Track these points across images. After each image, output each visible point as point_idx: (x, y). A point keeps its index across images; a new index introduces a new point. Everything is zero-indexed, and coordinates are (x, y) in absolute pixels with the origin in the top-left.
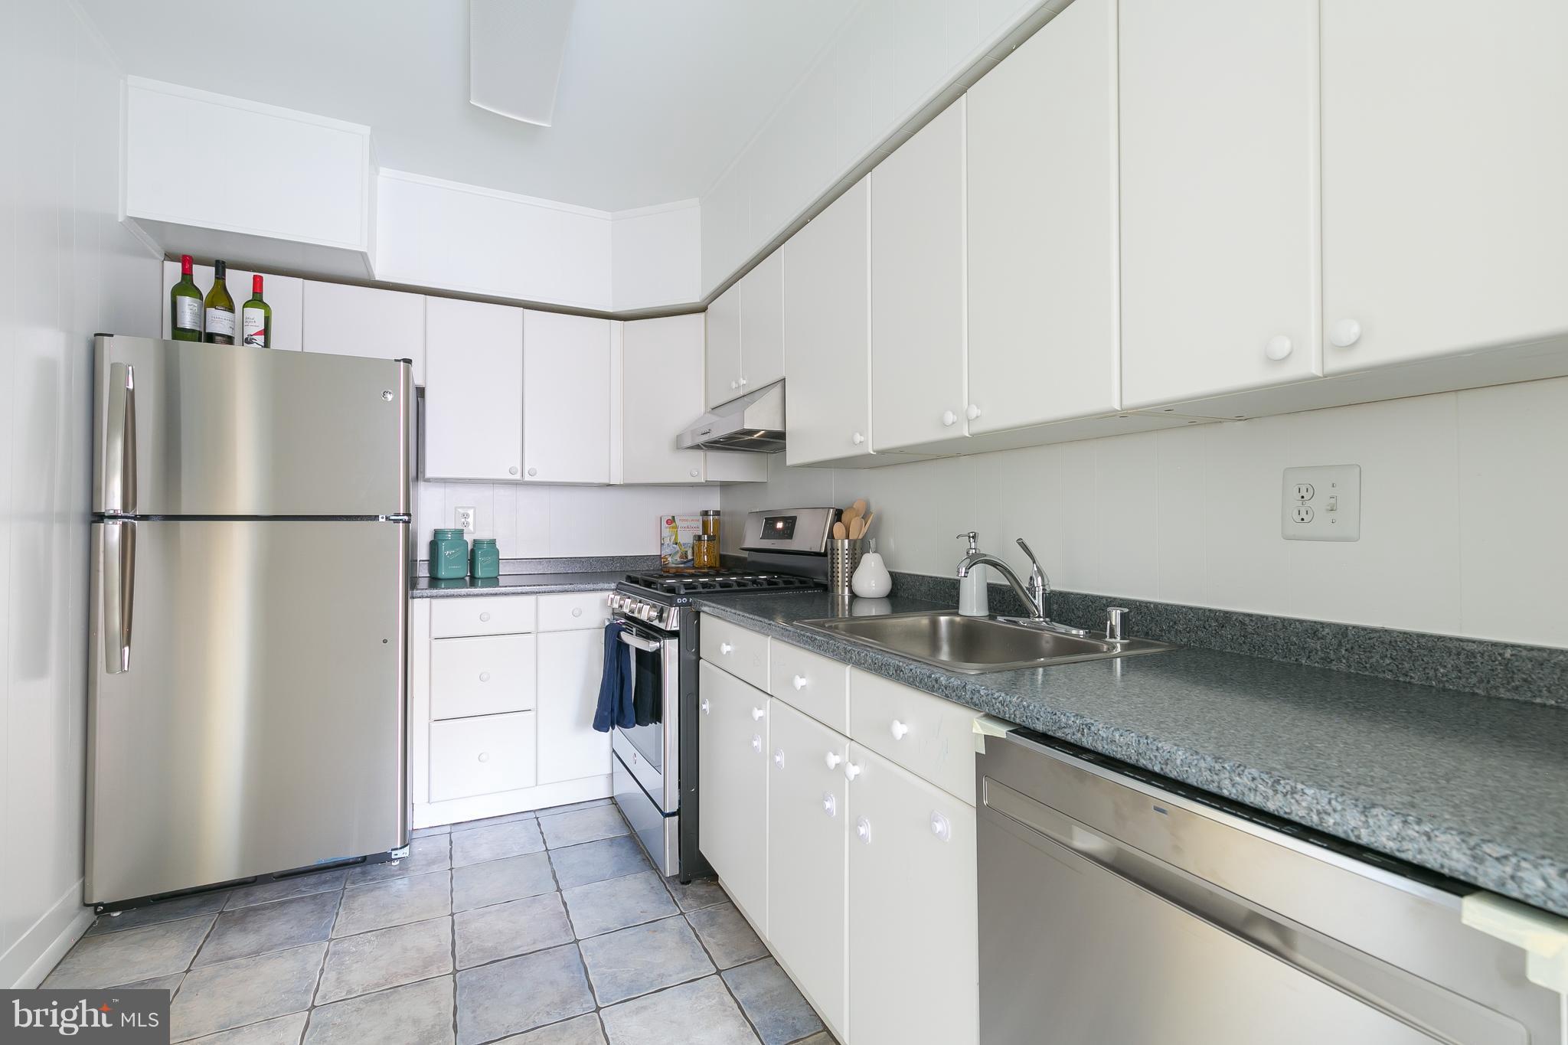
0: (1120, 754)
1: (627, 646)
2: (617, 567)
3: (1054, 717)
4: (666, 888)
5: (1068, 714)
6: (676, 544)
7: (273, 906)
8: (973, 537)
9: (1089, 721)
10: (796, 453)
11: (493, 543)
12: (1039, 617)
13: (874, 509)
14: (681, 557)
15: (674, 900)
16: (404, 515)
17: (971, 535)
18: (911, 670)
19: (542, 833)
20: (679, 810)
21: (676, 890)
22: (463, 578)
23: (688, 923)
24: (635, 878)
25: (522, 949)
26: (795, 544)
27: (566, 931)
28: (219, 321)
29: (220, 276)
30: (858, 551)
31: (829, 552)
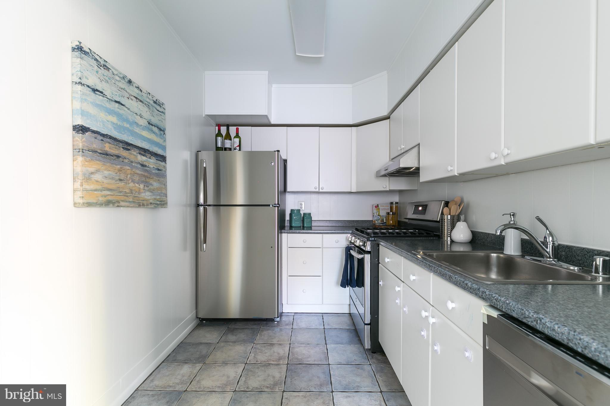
0: (558, 338)
1: (353, 256)
2: (355, 224)
3: (522, 311)
4: (366, 353)
5: (530, 311)
6: (379, 216)
7: (241, 329)
8: (513, 215)
9: (541, 316)
10: (424, 177)
11: (310, 214)
12: (550, 258)
13: (465, 200)
14: (381, 221)
15: (368, 358)
16: (277, 204)
17: (512, 214)
18: (456, 278)
19: (323, 322)
20: (371, 323)
21: (369, 354)
22: (300, 227)
23: (372, 369)
24: (354, 346)
25: (310, 362)
26: (427, 217)
27: (326, 360)
28: (228, 143)
29: (228, 130)
30: (455, 220)
31: (441, 221)
